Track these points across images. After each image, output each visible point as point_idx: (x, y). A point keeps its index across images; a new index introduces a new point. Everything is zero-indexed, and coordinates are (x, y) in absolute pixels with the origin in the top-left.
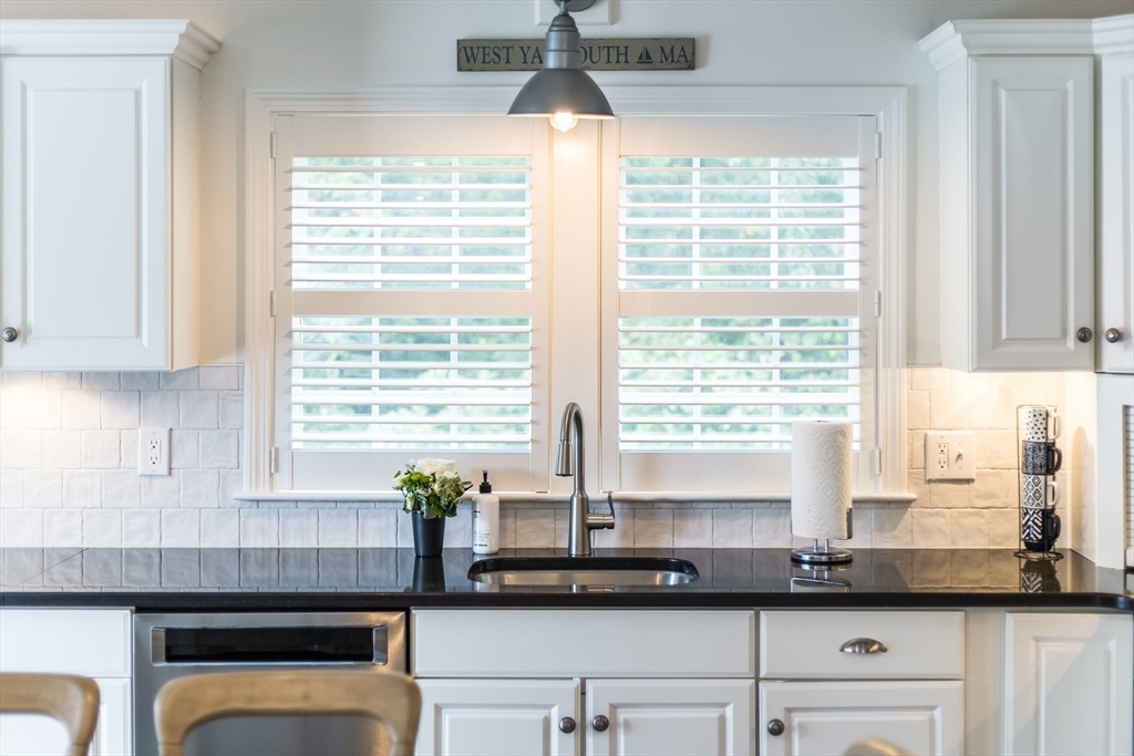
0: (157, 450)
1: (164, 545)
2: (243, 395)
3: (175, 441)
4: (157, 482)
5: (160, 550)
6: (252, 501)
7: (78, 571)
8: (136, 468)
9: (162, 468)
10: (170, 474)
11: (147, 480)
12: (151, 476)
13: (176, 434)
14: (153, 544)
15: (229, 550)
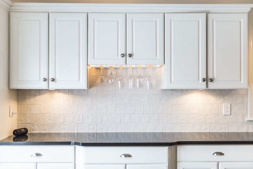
0: (228, 109)
1: (229, 131)
2: (248, 96)
3: (232, 107)
4: (227, 116)
5: (228, 133)
6: (250, 121)
7: (209, 138)
8: (223, 113)
9: (229, 113)
10: (231, 115)
11: (225, 116)
12: (226, 115)
13: (232, 105)
14: (226, 131)
15: (244, 133)
